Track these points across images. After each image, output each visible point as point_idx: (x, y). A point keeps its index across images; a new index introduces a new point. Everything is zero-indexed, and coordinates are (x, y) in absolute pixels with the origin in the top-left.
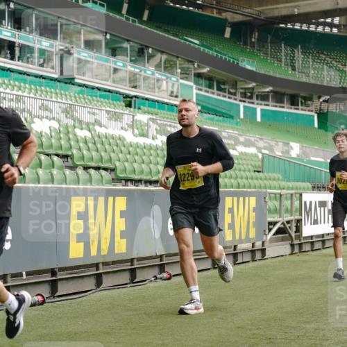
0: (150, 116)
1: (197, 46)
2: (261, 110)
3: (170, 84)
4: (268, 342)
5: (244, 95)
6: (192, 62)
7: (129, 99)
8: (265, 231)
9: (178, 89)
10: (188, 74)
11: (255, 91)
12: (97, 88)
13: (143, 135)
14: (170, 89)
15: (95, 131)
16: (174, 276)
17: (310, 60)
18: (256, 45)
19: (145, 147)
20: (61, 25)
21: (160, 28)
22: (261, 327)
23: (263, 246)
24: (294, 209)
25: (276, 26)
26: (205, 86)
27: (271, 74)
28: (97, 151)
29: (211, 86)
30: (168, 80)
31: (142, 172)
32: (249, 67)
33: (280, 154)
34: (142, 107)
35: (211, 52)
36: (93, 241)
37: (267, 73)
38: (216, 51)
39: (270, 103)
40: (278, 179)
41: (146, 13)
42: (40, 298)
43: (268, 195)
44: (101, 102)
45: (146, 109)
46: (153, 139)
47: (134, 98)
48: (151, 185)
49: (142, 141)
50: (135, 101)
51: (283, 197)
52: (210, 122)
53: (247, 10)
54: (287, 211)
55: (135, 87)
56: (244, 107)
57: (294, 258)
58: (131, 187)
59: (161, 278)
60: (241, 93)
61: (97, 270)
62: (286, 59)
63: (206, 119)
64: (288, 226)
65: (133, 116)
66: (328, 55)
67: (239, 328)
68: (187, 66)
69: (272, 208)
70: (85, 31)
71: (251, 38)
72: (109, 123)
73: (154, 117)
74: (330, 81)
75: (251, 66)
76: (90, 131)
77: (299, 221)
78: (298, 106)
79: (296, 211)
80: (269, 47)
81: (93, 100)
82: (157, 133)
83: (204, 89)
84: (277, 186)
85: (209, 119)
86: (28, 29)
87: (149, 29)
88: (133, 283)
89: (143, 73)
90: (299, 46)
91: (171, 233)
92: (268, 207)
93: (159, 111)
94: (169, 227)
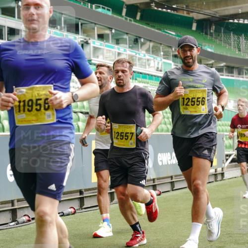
1: (174, 36)
3: (156, 63)
6: (171, 47)
8: (223, 161)
9: (162, 66)
10: (168, 55)
11: (214, 66)
14: (156, 66)
16: (163, 192)
18: (214, 35)
20: (81, 24)
21: (148, 24)
23: (222, 171)
25: (227, 21)
27: (225, 54)
30: (155, 60)
32: (209, 50)
33: (232, 108)
34: (138, 79)
37: (221, 54)
39: (224, 73)
41: (139, 14)
42: (72, 210)
43: (225, 136)
45: (140, 79)
51: (235, 137)
53: (207, 11)
61: (110, 190)
62: (234, 44)
68: (167, 50)
69: (228, 145)
70: (97, 28)
71: (210, 30)
75: (210, 48)
78: (243, 74)
80: (223, 36)
86: (59, 27)
87: (141, 25)
89: (138, 55)
90: (243, 35)
91: (160, 163)
92: (225, 145)
93: (149, 81)
94: (159, 159)
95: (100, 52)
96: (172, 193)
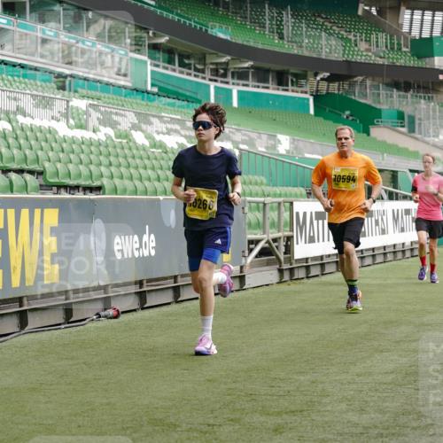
0: (91, 102)
1: (152, 9)
2: (239, 92)
3: (117, 59)
4: (249, 399)
5: (215, 72)
6: (145, 29)
7: (61, 79)
8: (243, 252)
9: (127, 65)
10: (141, 45)
11: (230, 66)
12: (20, 65)
13: (81, 127)
14: (117, 65)
15: (17, 122)
16: (123, 312)
17: (304, 25)
18: (231, 6)
19: (83, 143)
22: (239, 379)
23: (241, 272)
24: (282, 224)
26: (164, 62)
27: (252, 44)
28: (20, 148)
29: (171, 61)
30: (114, 53)
31: (79, 175)
32: (221, 35)
33: (264, 150)
34: (79, 90)
35: (171, 15)
36: (15, 268)
37: (245, 43)
38: (177, 14)
39: (250, 82)
40: (262, 183)
43: (248, 205)
44: (25, 83)
45: (84, 91)
46: (94, 131)
47: (69, 79)
48: (91, 192)
49: (79, 134)
50: (70, 81)
51: (268, 207)
52: (169, 108)
54: (273, 225)
55: (70, 63)
56: (215, 87)
57: (283, 287)
58: (65, 195)
59: (105, 316)
60: (211, 69)
61: (21, 306)
62: (271, 24)
63: (164, 104)
64: (274, 245)
65: (68, 102)
66: (327, 18)
67: (209, 381)
68: (139, 34)
69: (253, 221)
72: (35, 111)
73: (95, 103)
74: (331, 53)
75: (225, 33)
76: (10, 122)
77: (289, 239)
78: (287, 85)
79: (285, 226)
80: (249, 9)
81: (14, 81)
82: (100, 123)
83: (162, 64)
84: (260, 192)
85: (169, 104)
88: (68, 323)
89: (80, 45)
90: (289, 7)
91: (119, 256)
92: (247, 221)
93: (103, 95)
94: (116, 248)
95: (7, 37)
96: (141, 314)
